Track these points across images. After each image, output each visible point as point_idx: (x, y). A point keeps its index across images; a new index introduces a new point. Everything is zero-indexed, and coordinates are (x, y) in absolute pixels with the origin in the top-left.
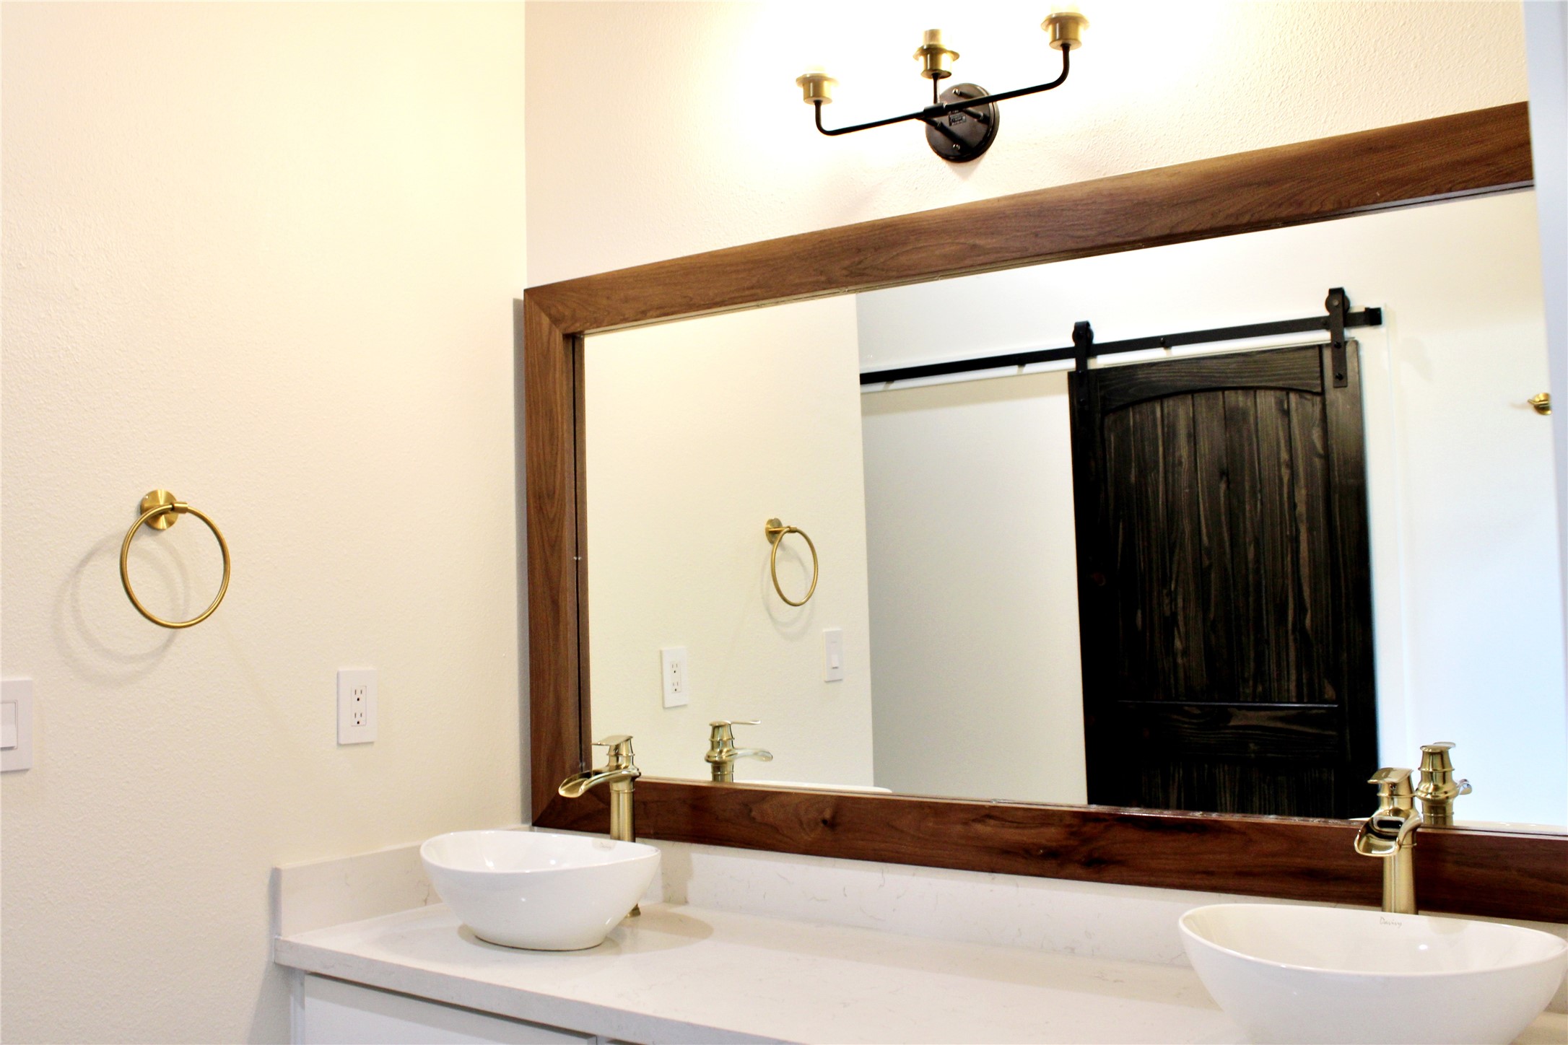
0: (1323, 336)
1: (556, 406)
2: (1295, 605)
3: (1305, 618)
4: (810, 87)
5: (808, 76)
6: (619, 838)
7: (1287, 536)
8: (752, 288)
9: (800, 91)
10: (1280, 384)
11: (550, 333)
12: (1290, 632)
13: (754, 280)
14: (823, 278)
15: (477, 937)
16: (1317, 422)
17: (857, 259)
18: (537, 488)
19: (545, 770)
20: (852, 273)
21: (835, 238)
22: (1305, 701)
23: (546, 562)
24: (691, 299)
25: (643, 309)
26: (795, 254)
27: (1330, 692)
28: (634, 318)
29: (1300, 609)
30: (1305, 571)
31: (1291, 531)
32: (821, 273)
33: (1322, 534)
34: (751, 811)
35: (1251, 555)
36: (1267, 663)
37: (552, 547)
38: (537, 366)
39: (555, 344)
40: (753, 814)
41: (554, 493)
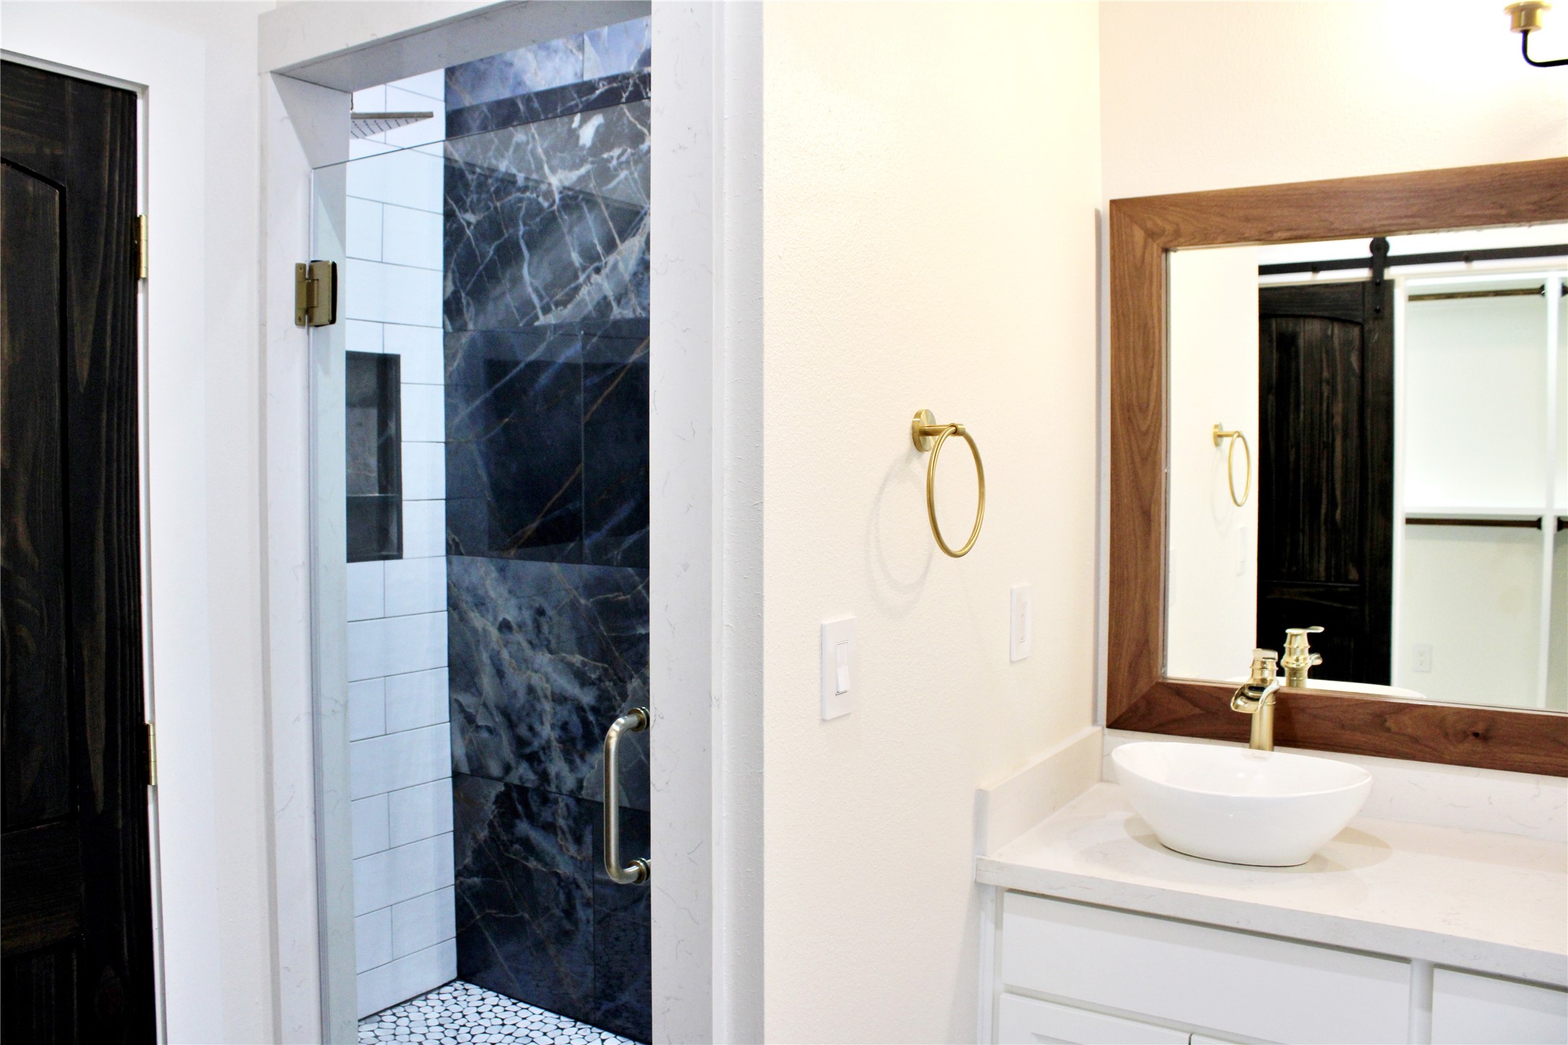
0: (1363, 274)
1: (1153, 320)
2: (1328, 503)
3: (1335, 512)
4: (1520, 16)
5: (1521, 4)
6: (1260, 748)
7: (1324, 442)
8: (1413, 216)
9: (1508, 20)
10: (1326, 314)
11: (1145, 247)
12: (1322, 523)
13: (1415, 209)
14: (1503, 212)
15: (1162, 845)
16: (1356, 347)
17: (1548, 195)
18: (1126, 400)
19: (1126, 674)
20: (1541, 208)
21: (1520, 172)
22: (1333, 579)
23: (1135, 474)
24: (1332, 223)
25: (1269, 229)
26: (1468, 185)
27: (1354, 575)
28: (1256, 238)
29: (1332, 504)
30: (1338, 474)
31: (1328, 437)
32: (1502, 207)
33: (1354, 440)
34: (1385, 721)
35: (1292, 458)
36: (1301, 547)
37: (1144, 460)
38: (1127, 278)
39: (1152, 257)
40: (1388, 724)
41: (1148, 406)
